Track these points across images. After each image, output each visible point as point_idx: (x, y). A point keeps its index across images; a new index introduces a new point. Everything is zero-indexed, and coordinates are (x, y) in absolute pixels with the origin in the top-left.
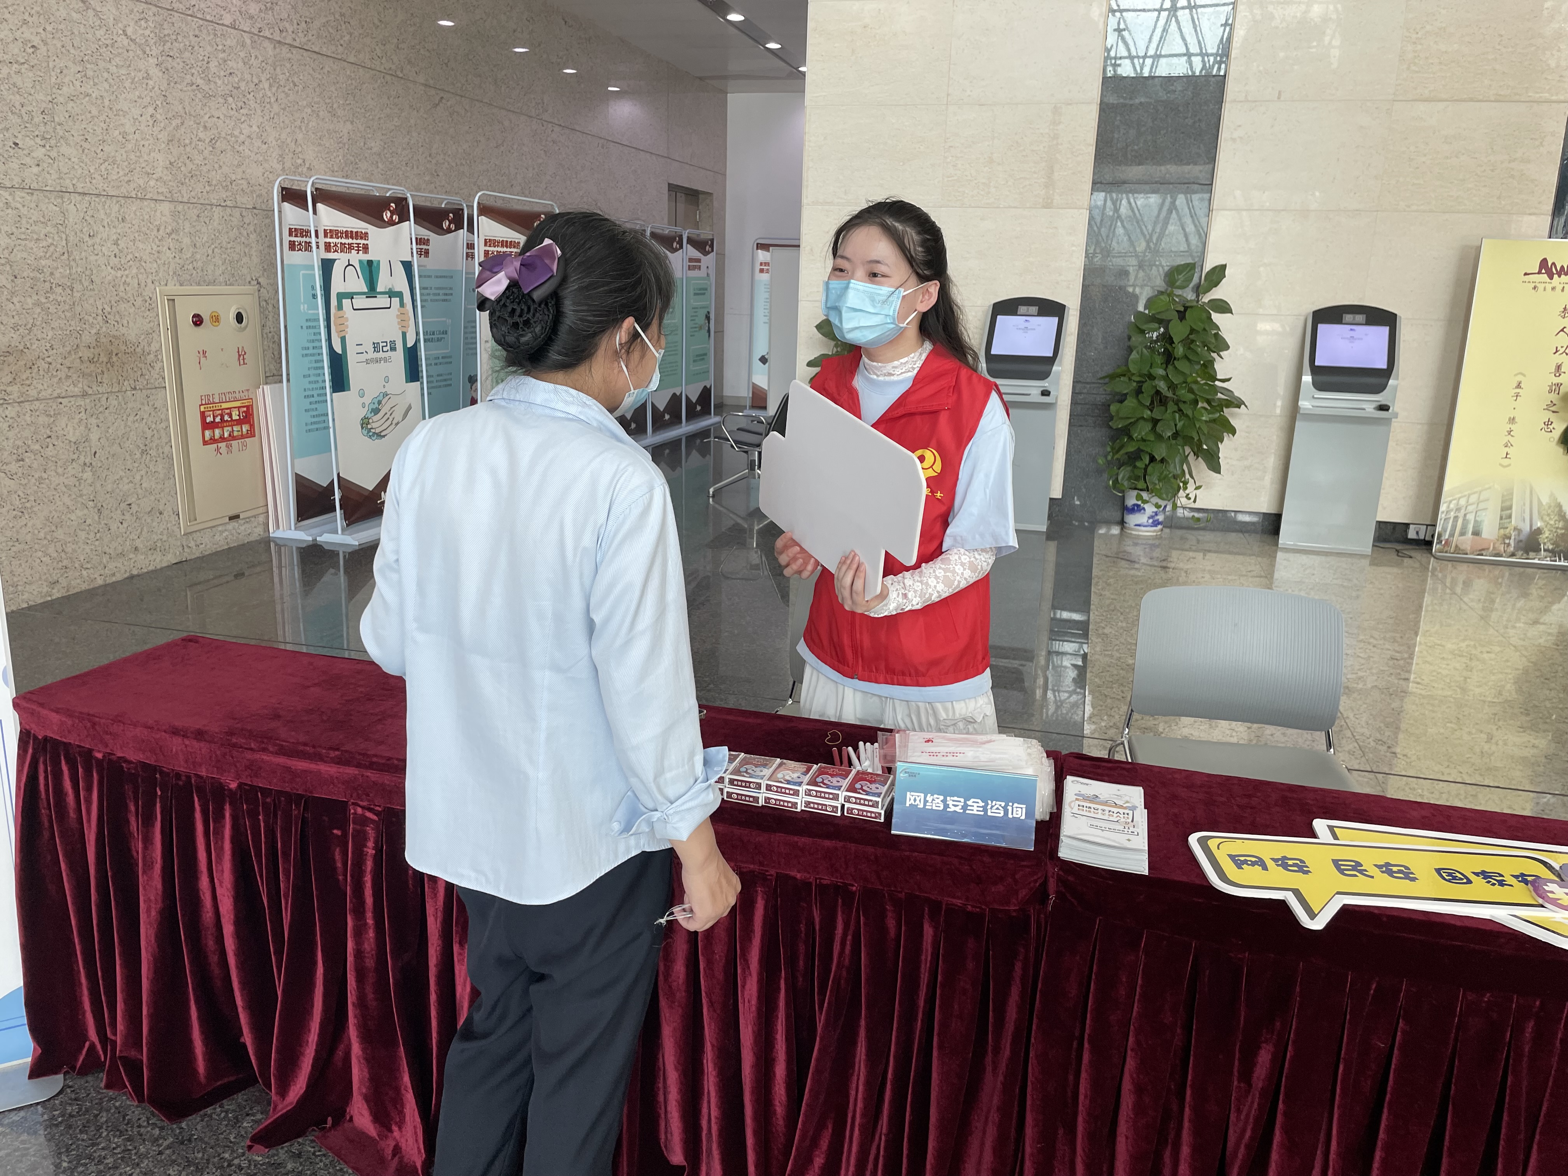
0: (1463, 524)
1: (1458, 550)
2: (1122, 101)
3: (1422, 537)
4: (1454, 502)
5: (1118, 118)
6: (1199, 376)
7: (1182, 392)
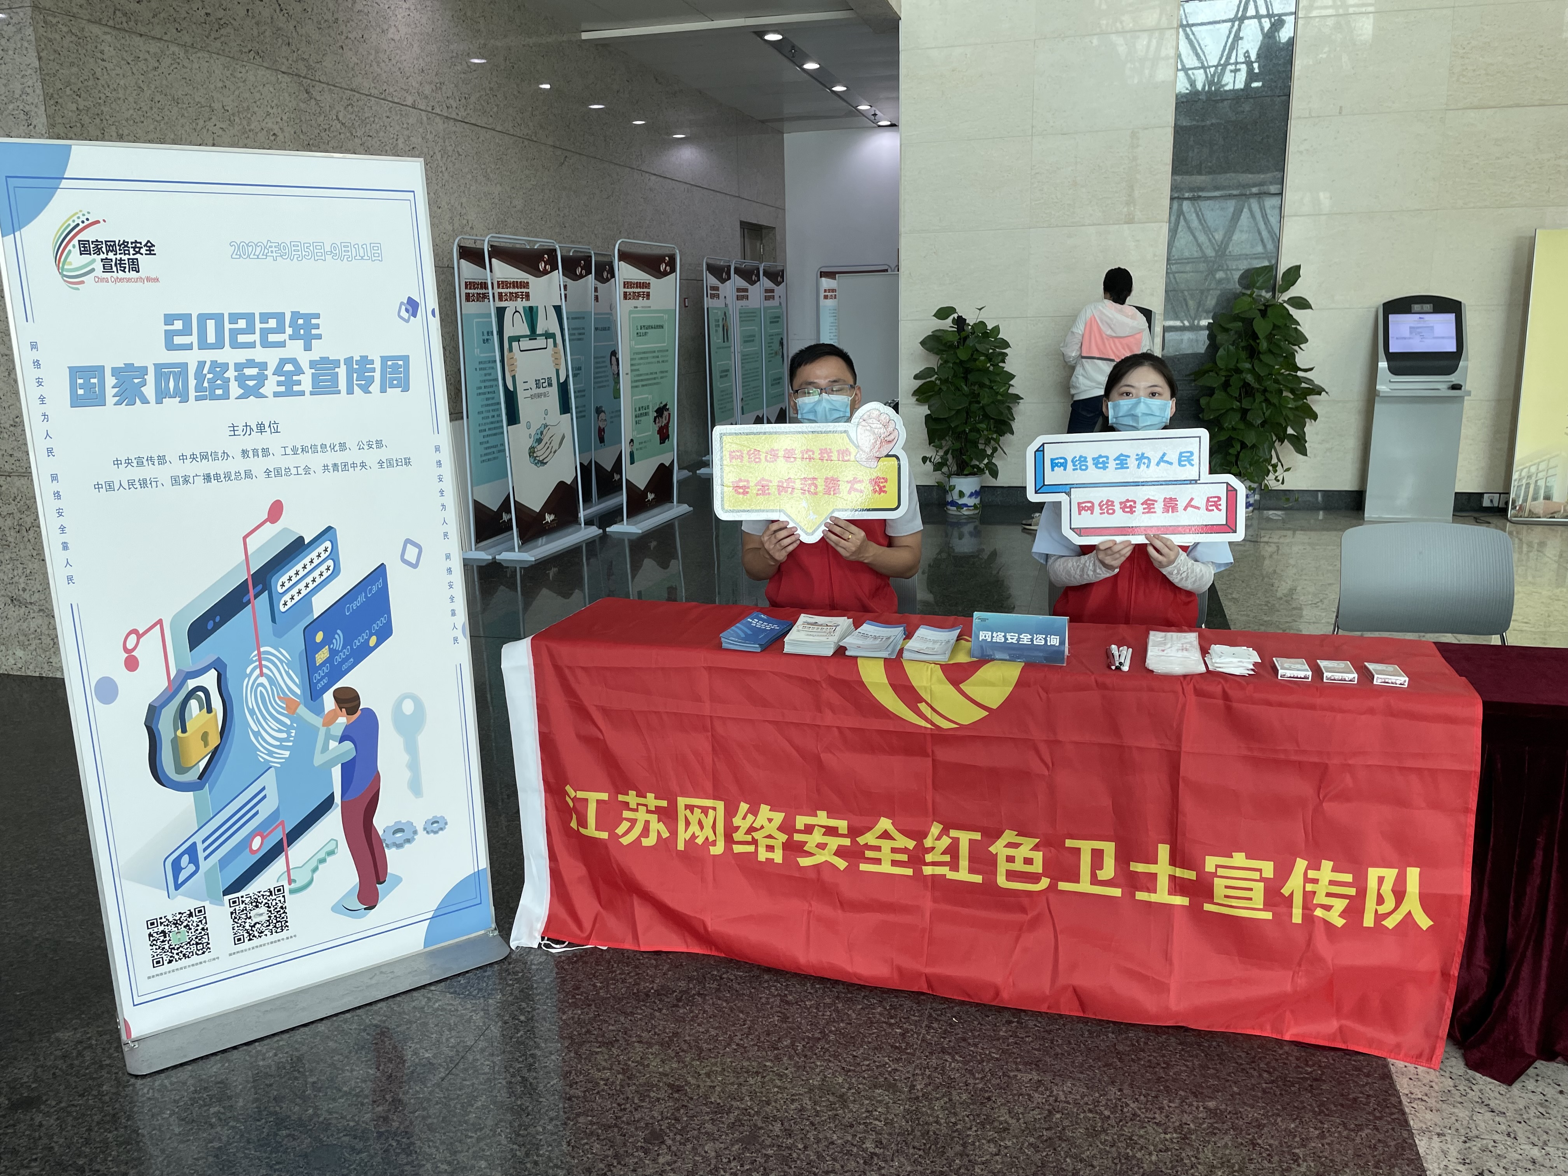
0: (1535, 489)
1: (1531, 514)
2: (1194, 123)
3: (1496, 505)
4: (1525, 470)
5: (1192, 139)
6: (1282, 367)
7: (1268, 383)
